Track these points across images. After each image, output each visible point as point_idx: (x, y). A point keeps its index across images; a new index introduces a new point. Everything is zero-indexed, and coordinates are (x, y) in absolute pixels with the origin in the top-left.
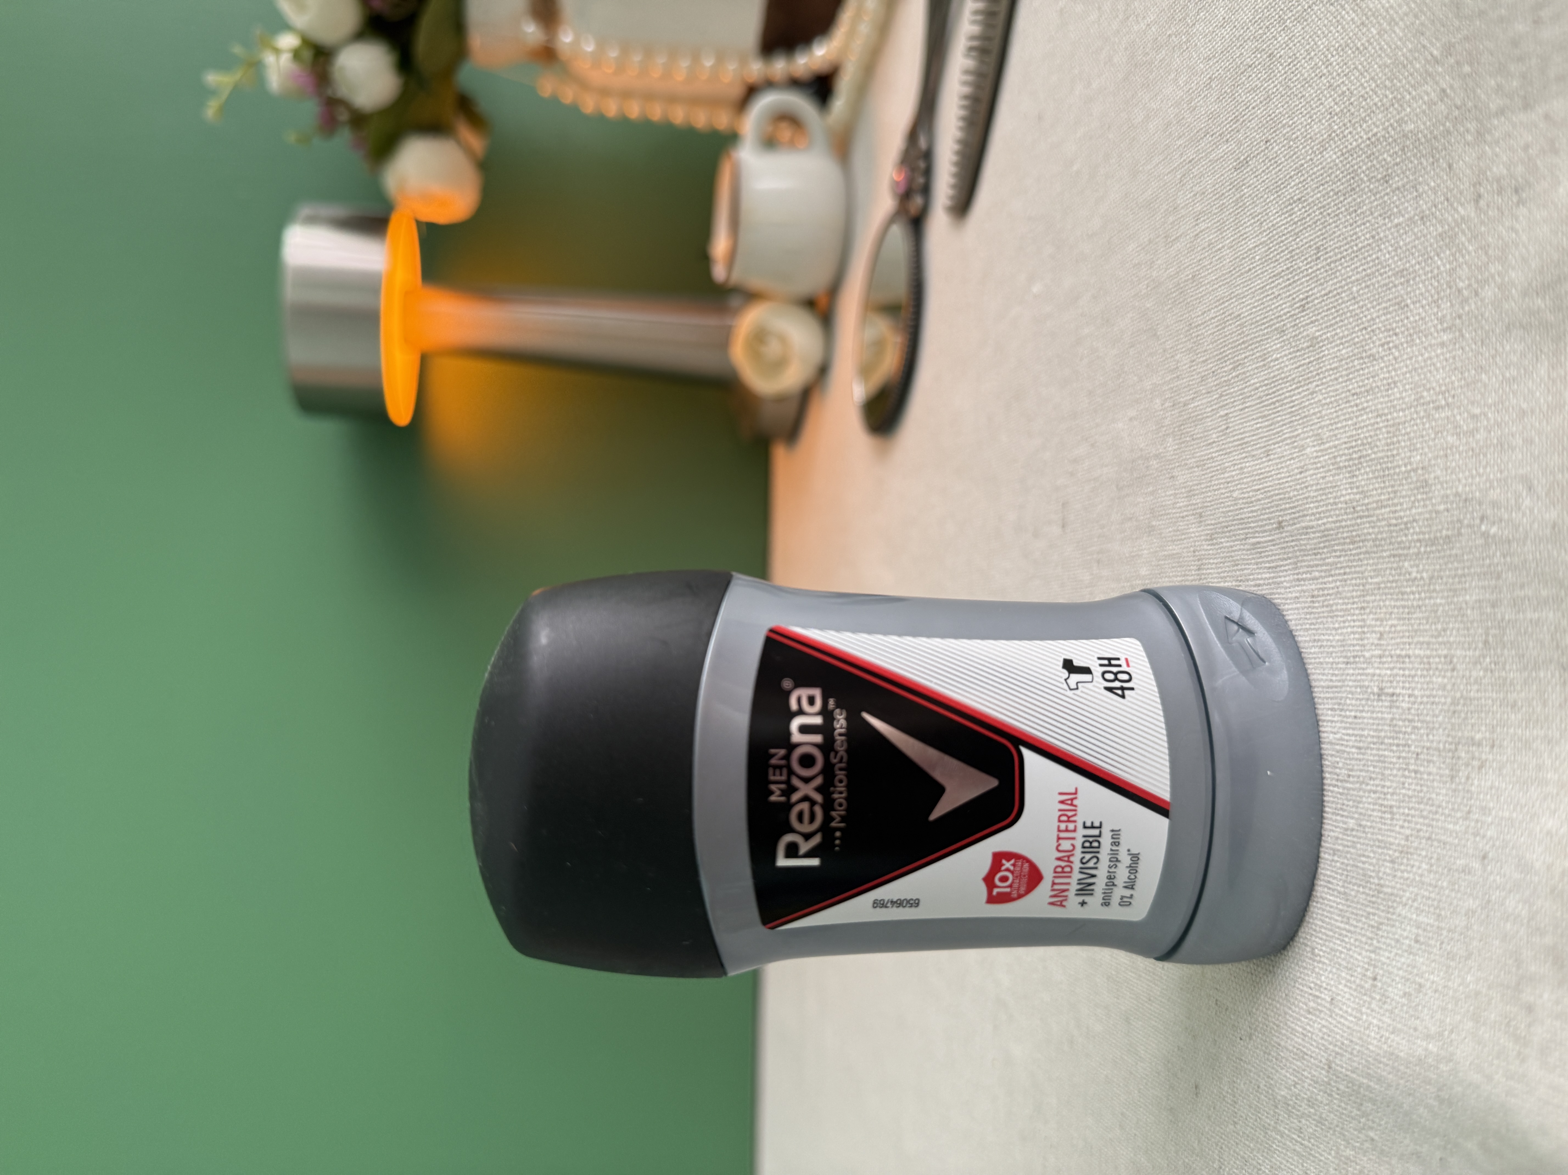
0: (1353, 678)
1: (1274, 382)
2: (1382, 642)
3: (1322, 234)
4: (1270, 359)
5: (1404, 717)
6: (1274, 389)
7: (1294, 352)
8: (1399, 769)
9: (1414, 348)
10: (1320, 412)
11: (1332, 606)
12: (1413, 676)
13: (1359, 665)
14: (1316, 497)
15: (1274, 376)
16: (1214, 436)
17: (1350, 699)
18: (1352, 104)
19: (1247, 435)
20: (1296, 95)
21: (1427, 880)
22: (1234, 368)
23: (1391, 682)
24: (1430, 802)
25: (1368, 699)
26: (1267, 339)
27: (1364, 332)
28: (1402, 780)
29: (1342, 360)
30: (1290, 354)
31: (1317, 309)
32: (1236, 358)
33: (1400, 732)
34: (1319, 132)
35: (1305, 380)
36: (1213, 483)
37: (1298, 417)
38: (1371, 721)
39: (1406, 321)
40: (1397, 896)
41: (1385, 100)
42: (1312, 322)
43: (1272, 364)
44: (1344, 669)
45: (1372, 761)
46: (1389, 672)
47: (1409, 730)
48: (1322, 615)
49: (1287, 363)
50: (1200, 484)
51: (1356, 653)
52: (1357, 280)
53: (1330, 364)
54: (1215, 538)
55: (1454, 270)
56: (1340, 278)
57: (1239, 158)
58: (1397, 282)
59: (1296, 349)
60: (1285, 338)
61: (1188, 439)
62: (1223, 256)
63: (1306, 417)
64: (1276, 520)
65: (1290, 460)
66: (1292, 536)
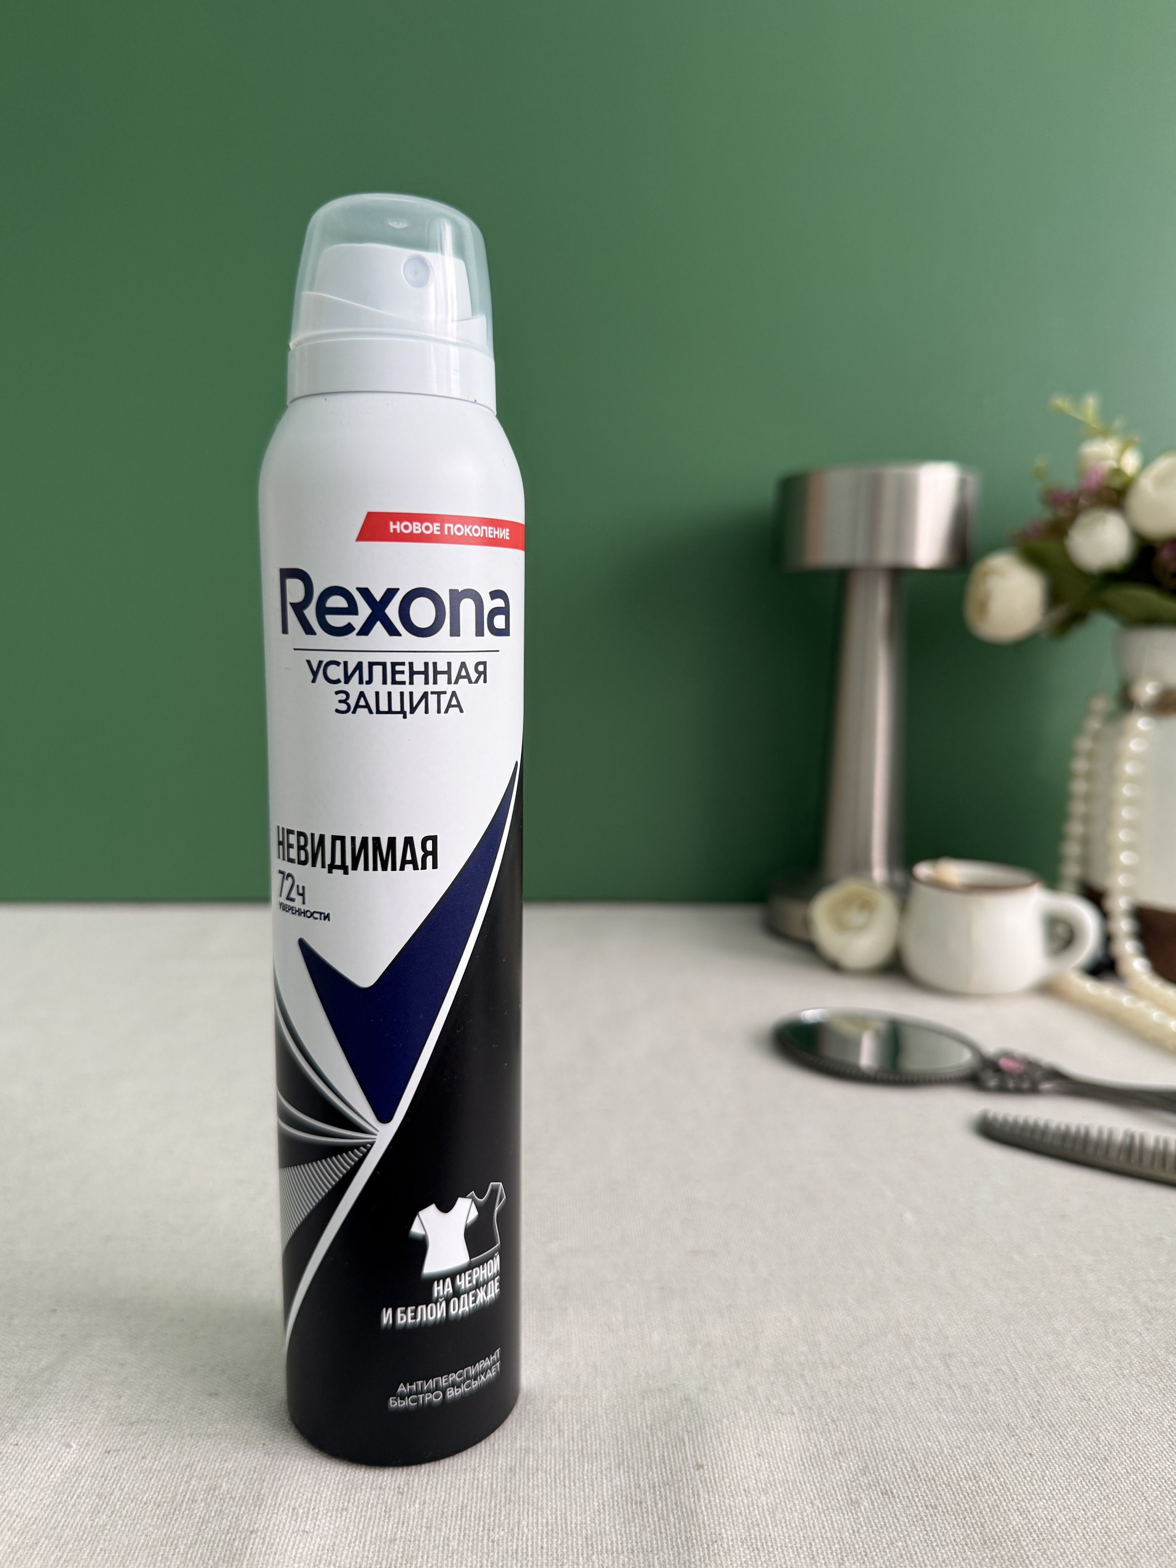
1: (821, 1464)
3: (948, 1511)
4: (841, 1459)
6: (815, 1465)
7: (847, 1485)
10: (796, 1510)
11: (634, 1521)
14: (725, 1505)
15: (826, 1465)
16: (775, 1402)
17: (557, 1542)
25: (558, 1560)
29: (840, 1533)
30: (846, 1481)
35: (823, 1496)
37: (791, 1488)
42: (872, 1502)
43: (837, 1462)
44: (581, 1535)
48: (626, 1512)
49: (838, 1479)
51: (595, 1546)
52: (907, 1546)
53: (836, 1521)
54: (687, 1402)
56: (909, 1530)
57: (1017, 1428)
59: (850, 1487)
60: (859, 1475)
61: (772, 1378)
62: (932, 1413)
63: (792, 1496)
64: (705, 1463)
65: (756, 1479)
66: (691, 1479)
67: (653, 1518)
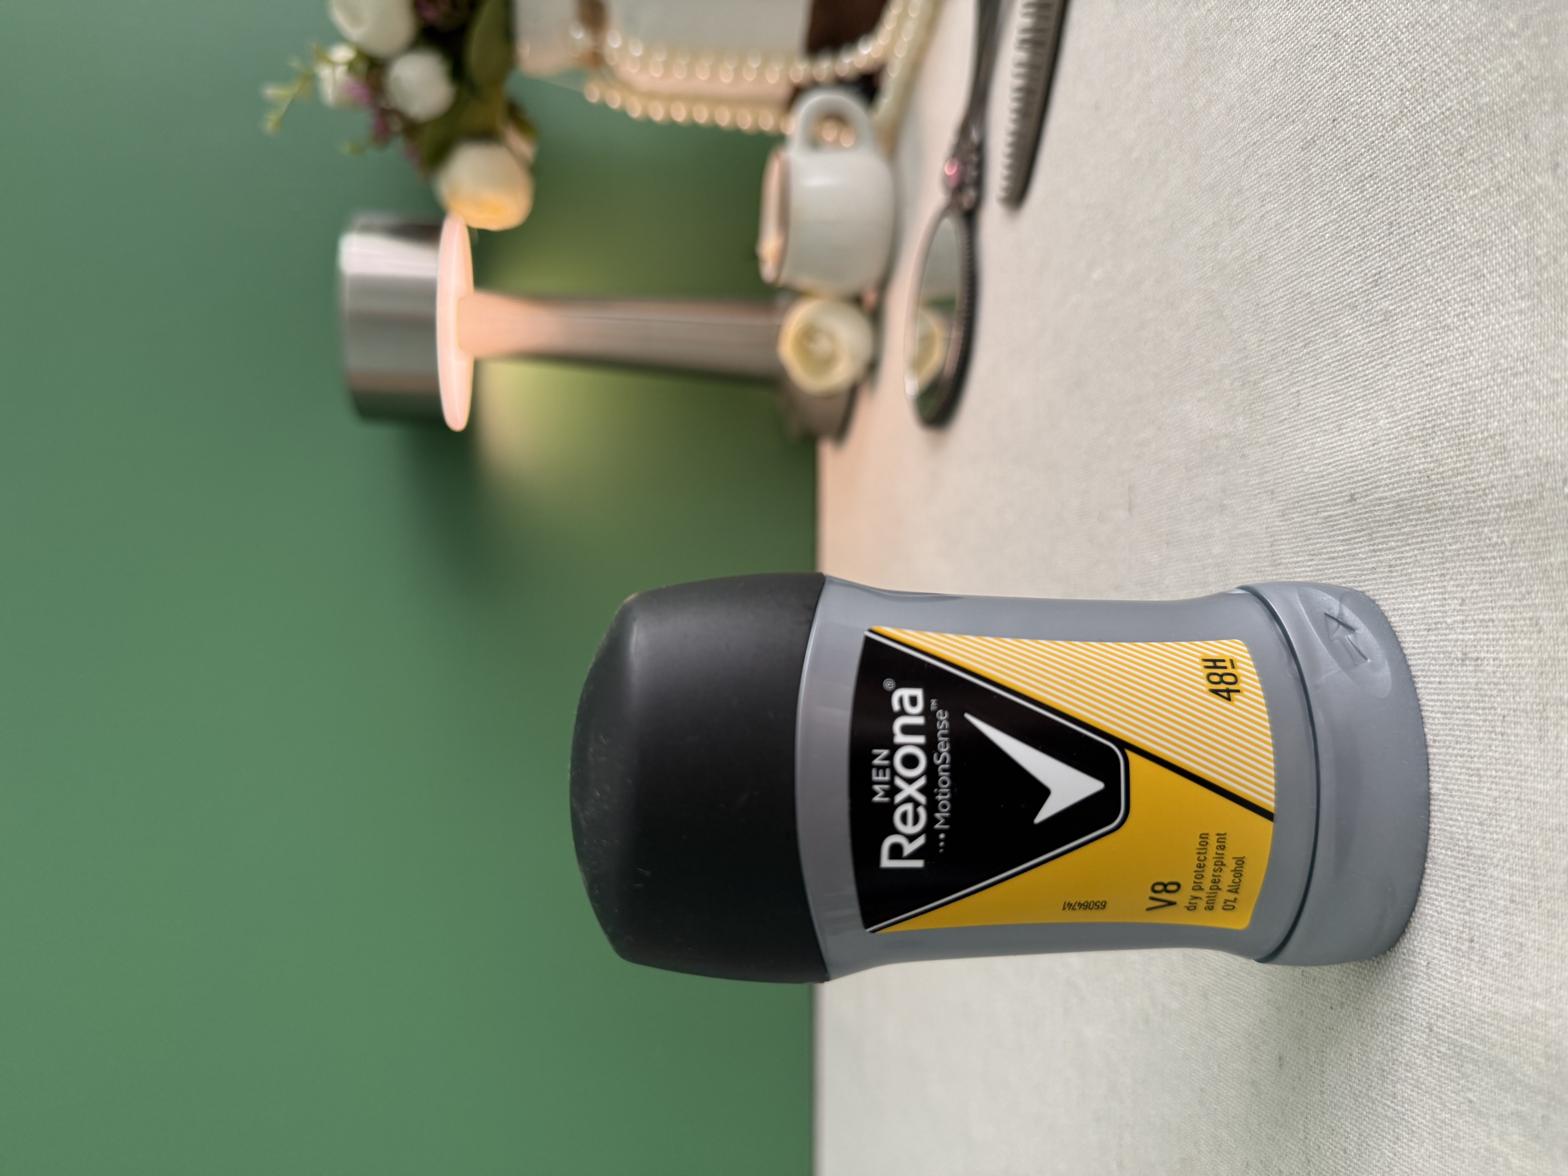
0: (1435, 644)
1: (1346, 357)
2: (1464, 608)
3: (1395, 210)
4: (1342, 335)
5: (1489, 680)
6: (1347, 364)
7: (1367, 326)
8: (1485, 732)
9: (1491, 317)
10: (1393, 384)
11: (1410, 574)
12: (1497, 640)
13: (1441, 632)
14: (1388, 468)
15: (1347, 352)
16: (1285, 413)
18: (1424, 79)
19: (1319, 410)
20: (1365, 73)
21: (1518, 840)
22: (1305, 346)
23: (1475, 647)
24: (1518, 763)
25: (1452, 664)
26: (1339, 315)
27: (1439, 303)
28: (1488, 742)
29: (1416, 332)
30: (1363, 328)
31: (1391, 283)
32: (1307, 336)
33: (1486, 695)
34: (1390, 109)
35: (1379, 354)
36: (1285, 459)
37: (1372, 391)
38: (1456, 686)
39: (1482, 291)
40: (1487, 858)
41: (1459, 74)
42: (1385, 296)
43: (1344, 340)
44: (1425, 637)
45: (1458, 725)
46: (1472, 637)
47: (1495, 693)
48: (1400, 584)
49: (1360, 338)
50: (1272, 461)
51: (1437, 620)
52: (1432, 253)
53: (1404, 337)
54: (1286, 514)
55: (1531, 238)
56: (1414, 252)
57: (1306, 138)
58: (1473, 253)
59: (1369, 324)
60: (1357, 313)
61: (1258, 417)
62: (1292, 236)
63: (1380, 390)
64: (1348, 493)
65: (1363, 433)
66: (1365, 508)
67: (1407, 551)
